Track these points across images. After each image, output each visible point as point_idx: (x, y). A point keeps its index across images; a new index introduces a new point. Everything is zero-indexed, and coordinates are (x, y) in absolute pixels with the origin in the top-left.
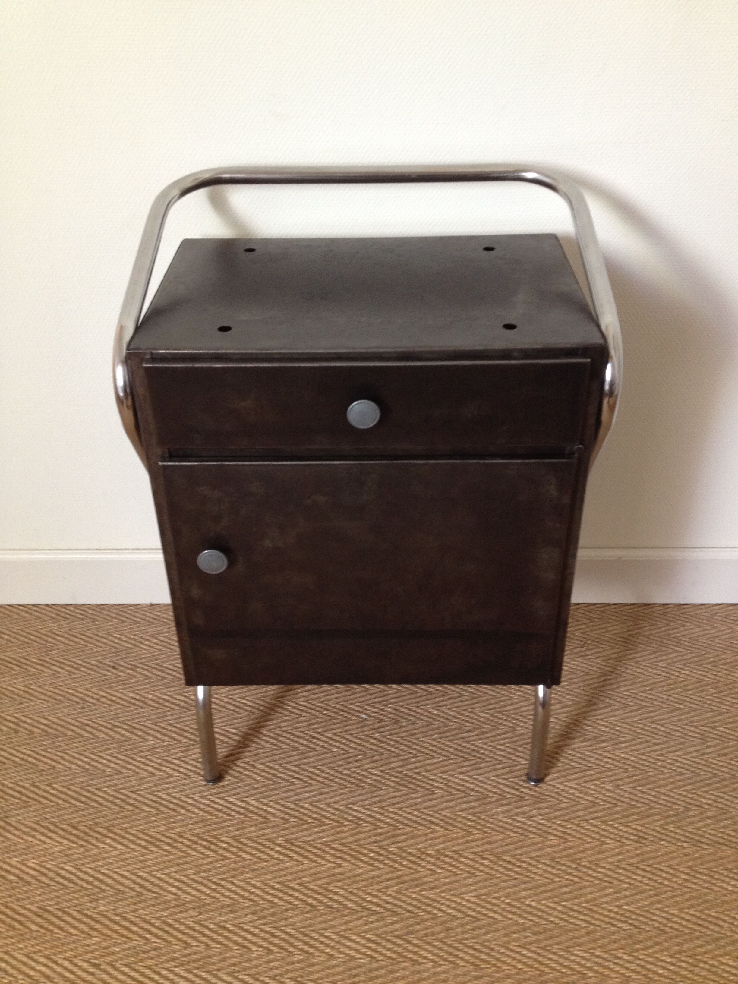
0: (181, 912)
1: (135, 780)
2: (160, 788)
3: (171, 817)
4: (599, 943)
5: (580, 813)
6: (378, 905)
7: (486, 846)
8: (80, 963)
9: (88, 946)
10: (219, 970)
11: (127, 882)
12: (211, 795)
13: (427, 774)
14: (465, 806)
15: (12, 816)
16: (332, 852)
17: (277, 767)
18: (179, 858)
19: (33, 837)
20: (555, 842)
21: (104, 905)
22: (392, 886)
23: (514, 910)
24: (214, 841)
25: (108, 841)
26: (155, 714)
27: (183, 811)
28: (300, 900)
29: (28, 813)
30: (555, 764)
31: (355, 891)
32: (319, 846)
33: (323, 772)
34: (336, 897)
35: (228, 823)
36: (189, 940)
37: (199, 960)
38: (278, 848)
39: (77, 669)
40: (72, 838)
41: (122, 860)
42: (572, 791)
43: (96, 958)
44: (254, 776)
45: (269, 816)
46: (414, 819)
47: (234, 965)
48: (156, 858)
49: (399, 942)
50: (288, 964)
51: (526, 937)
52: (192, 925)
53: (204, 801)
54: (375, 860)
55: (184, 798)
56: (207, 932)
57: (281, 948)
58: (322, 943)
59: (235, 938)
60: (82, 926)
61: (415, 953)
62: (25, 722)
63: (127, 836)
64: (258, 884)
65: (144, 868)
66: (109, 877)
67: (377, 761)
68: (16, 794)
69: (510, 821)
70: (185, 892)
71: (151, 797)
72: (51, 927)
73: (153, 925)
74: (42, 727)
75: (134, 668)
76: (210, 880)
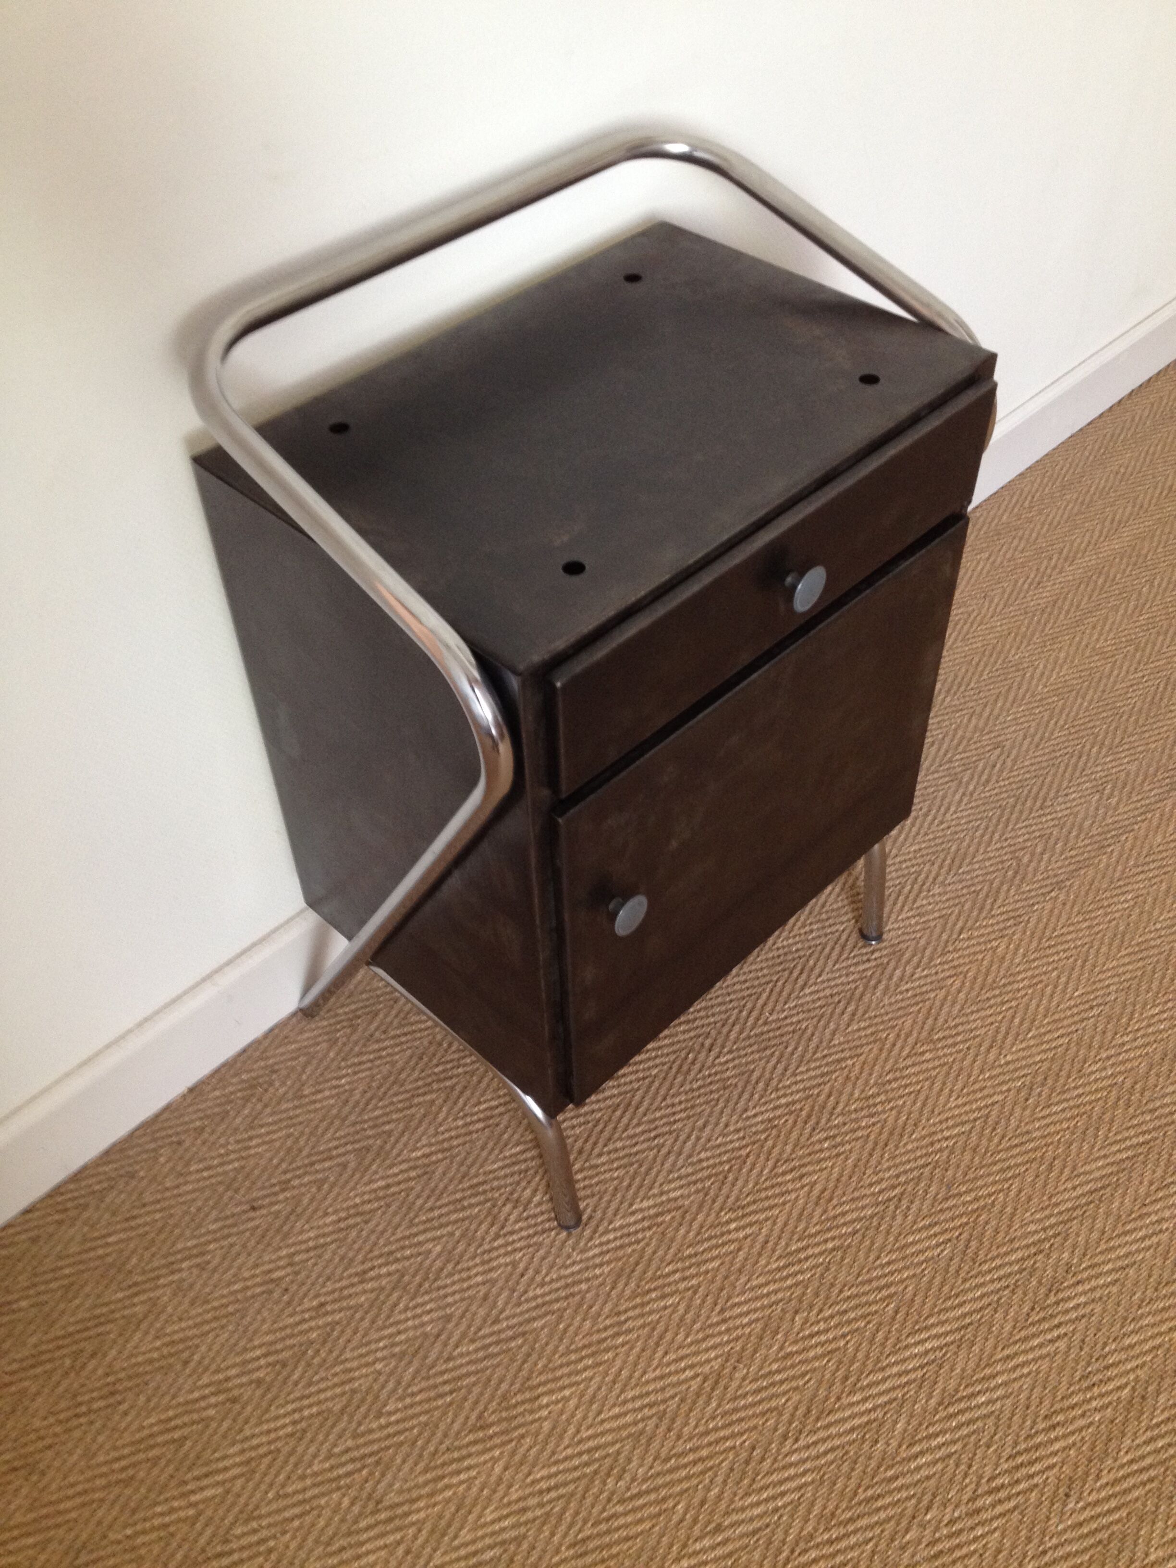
0: (726, 1388)
1: (480, 1306)
2: (521, 1288)
3: (580, 1305)
4: (1096, 1044)
5: (945, 937)
6: (894, 1187)
7: (910, 1040)
8: (698, 1546)
9: (681, 1521)
10: (839, 1398)
11: (629, 1418)
12: (591, 1239)
13: (775, 1016)
14: (846, 1017)
15: (385, 1494)
16: (789, 1177)
17: (619, 1144)
18: (650, 1336)
19: (448, 1487)
20: (958, 984)
21: (641, 1466)
22: (882, 1156)
23: (1002, 1078)
24: (660, 1282)
25: (545, 1400)
26: (395, 1213)
27: (584, 1286)
28: (821, 1254)
29: (399, 1470)
31: (856, 1194)
32: (768, 1183)
33: (673, 1105)
34: (848, 1218)
35: (649, 1250)
36: (773, 1403)
37: (809, 1411)
38: (733, 1226)
39: (202, 1254)
40: (497, 1441)
41: (592, 1402)
42: (913, 921)
43: (709, 1522)
44: (607, 1176)
45: (680, 1202)
46: (818, 1072)
47: (846, 1378)
48: (625, 1362)
49: (951, 1203)
50: (891, 1324)
51: (1040, 1095)
52: (755, 1386)
53: (591, 1253)
54: (835, 1147)
55: (563, 1272)
56: (778, 1378)
57: (863, 1317)
58: (892, 1273)
59: (812, 1354)
60: (646, 1512)
61: (976, 1199)
62: (227, 1379)
63: (559, 1373)
64: (762, 1280)
65: (625, 1385)
66: (602, 1434)
67: (712, 1045)
68: (350, 1467)
69: (900, 997)
70: (701, 1364)
71: (525, 1307)
72: (615, 1550)
73: (716, 1429)
74: (262, 1362)
75: (285, 1186)
76: (710, 1326)
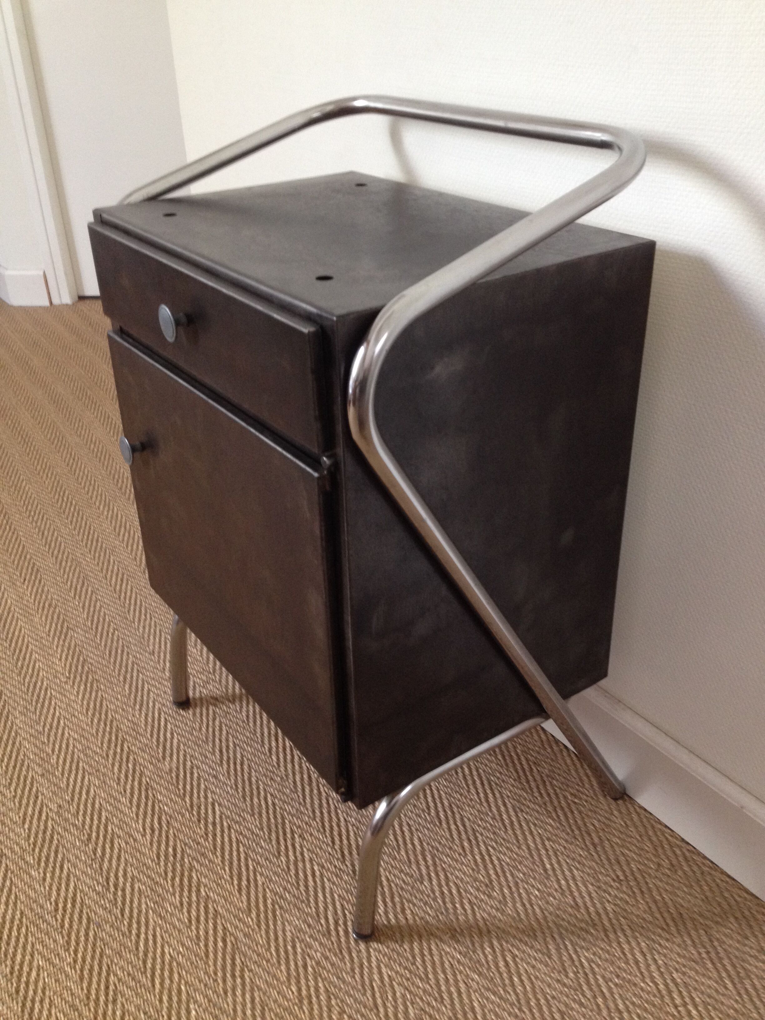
0: (38, 764)
3: (127, 705)
5: (349, 1001)
6: (116, 885)
7: (240, 935)
11: (49, 720)
13: (297, 839)
16: (156, 821)
18: (89, 733)
19: (62, 652)
20: (290, 995)
22: (144, 884)
24: (119, 741)
25: (82, 687)
27: (138, 708)
28: (91, 828)
29: (83, 635)
30: (403, 942)
31: (122, 860)
32: (157, 808)
33: (242, 765)
34: (108, 850)
35: (143, 740)
36: (14, 784)
38: (136, 784)
40: (73, 668)
41: (68, 706)
42: (376, 977)
44: (205, 725)
46: (235, 858)
48: (82, 721)
49: (84, 921)
50: (20, 856)
52: (30, 777)
53: (156, 713)
54: (166, 855)
55: (151, 700)
56: (27, 789)
57: (35, 842)
58: (54, 867)
59: (30, 809)
61: (78, 941)
63: (93, 693)
64: (91, 793)
65: (68, 720)
66: (49, 708)
67: (283, 793)
69: (289, 939)
70: (58, 755)
76: (78, 762)
